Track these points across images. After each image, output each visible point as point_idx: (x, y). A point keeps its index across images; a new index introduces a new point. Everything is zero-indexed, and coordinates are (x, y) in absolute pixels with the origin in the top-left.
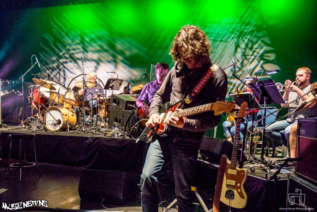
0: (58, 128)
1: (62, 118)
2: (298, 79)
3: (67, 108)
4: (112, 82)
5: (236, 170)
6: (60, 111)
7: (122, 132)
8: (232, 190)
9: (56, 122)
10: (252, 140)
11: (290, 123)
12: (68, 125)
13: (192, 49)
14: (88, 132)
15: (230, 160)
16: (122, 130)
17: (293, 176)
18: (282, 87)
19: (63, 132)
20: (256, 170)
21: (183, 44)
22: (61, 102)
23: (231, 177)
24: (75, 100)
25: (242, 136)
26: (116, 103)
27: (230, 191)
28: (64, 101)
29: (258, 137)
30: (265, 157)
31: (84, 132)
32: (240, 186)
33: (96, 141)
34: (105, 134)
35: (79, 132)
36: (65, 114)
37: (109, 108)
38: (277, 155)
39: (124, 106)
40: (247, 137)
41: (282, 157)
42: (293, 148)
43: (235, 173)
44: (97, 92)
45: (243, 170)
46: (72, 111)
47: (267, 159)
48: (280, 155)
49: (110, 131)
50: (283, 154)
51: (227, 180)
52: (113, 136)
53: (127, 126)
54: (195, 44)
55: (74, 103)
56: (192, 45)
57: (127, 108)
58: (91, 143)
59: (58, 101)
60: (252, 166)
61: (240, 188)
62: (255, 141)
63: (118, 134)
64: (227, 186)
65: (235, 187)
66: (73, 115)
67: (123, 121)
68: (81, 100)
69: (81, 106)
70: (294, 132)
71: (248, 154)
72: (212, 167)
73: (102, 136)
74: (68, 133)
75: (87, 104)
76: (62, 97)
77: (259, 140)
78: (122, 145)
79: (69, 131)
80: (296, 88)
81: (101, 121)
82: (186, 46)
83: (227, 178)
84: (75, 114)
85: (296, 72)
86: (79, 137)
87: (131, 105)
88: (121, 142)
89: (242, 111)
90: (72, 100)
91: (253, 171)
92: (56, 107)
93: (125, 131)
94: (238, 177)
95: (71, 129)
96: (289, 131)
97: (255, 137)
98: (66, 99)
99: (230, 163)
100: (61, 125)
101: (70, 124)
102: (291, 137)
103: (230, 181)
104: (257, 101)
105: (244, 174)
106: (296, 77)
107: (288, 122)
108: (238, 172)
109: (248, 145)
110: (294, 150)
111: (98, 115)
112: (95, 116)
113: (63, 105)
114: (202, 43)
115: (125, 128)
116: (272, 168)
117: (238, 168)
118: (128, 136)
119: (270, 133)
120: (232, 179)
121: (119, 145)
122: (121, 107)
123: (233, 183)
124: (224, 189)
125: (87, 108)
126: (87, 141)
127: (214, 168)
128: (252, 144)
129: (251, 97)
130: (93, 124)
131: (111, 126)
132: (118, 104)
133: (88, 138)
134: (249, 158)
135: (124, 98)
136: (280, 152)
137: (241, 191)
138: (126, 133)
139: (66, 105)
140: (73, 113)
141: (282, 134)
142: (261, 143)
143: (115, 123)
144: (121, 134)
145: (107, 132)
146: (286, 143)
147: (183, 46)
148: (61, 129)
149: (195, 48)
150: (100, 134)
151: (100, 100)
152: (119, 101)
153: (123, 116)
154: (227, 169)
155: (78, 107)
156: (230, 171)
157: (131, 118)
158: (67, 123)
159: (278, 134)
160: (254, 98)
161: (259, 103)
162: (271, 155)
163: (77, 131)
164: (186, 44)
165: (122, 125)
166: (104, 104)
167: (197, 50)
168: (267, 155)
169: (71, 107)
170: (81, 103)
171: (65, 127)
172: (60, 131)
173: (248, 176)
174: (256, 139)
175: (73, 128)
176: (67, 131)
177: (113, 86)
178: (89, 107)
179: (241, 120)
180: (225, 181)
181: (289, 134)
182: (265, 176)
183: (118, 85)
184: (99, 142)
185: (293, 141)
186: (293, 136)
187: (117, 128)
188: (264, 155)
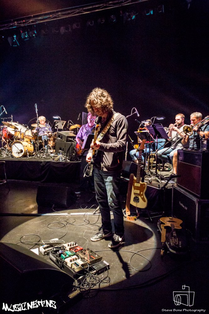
0: (21, 155)
1: (24, 148)
2: (177, 122)
3: (27, 142)
4: (57, 123)
5: (140, 183)
6: (22, 144)
7: (65, 157)
8: (138, 196)
9: (19, 151)
10: (149, 161)
11: (173, 149)
12: (28, 153)
13: (100, 102)
14: (41, 157)
15: (136, 177)
16: (65, 156)
17: (176, 186)
18: (168, 129)
19: (24, 158)
20: (152, 181)
21: (94, 99)
22: (22, 137)
23: (137, 188)
24: (32, 136)
25: (143, 158)
26: (60, 138)
27: (137, 197)
28: (24, 137)
29: (153, 159)
30: (158, 171)
31: (39, 157)
32: (143, 193)
33: (48, 164)
34: (53, 159)
35: (36, 158)
36: (25, 146)
37: (56, 141)
38: (166, 170)
39: (66, 139)
40: (146, 159)
41: (169, 171)
42: (175, 166)
43: (139, 186)
44: (47, 130)
45: (144, 184)
46: (30, 143)
47: (159, 173)
48: (167, 169)
49: (57, 157)
50: (169, 168)
51: (135, 190)
52: (59, 160)
53: (68, 153)
54: (102, 99)
55: (31, 138)
56: (100, 100)
57: (67, 141)
58: (44, 166)
59: (20, 136)
60: (150, 179)
61: (142, 195)
62: (151, 162)
63: (62, 158)
64: (134, 194)
65: (139, 194)
66: (31, 146)
67: (65, 149)
68: (36, 136)
69: (36, 140)
70: (176, 156)
71: (147, 170)
72: (124, 180)
73: (51, 160)
74: (28, 159)
75: (40, 138)
76: (23, 134)
77: (154, 161)
78: (65, 166)
79: (28, 157)
80: (176, 128)
81: (50, 149)
82: (96, 100)
83: (134, 189)
84: (32, 145)
85: (175, 117)
86: (35, 162)
87: (70, 139)
88: (64, 164)
89: (142, 146)
90: (30, 136)
91: (150, 182)
92: (19, 141)
93: (67, 156)
94: (141, 188)
95: (30, 156)
96: (172, 155)
97: (151, 159)
98: (26, 135)
99: (136, 179)
100: (23, 153)
101: (29, 152)
102: (174, 159)
103: (136, 190)
104: (152, 137)
105: (145, 186)
106: (175, 120)
107: (172, 149)
108: (141, 185)
109: (147, 164)
110: (176, 168)
111: (48, 146)
112: (46, 146)
113: (24, 139)
114: (106, 99)
115: (67, 154)
116: (162, 179)
117: (141, 182)
118: (69, 160)
119: (160, 156)
120: (137, 189)
121: (63, 166)
122: (64, 140)
123: (138, 192)
124: (133, 196)
125: (41, 141)
126: (41, 164)
127: (126, 181)
128: (150, 163)
129: (148, 134)
130: (45, 152)
131: (57, 153)
132: (61, 138)
133: (42, 162)
134: (148, 173)
135: (66, 134)
136: (167, 167)
137: (143, 197)
138: (67, 157)
139: (26, 139)
140: (31, 145)
141: (168, 156)
142: (155, 162)
143: (60, 151)
144: (64, 159)
145: (55, 158)
146: (171, 162)
147: (94, 100)
148: (23, 155)
149: (102, 102)
150: (50, 159)
151: (49, 135)
152: (62, 136)
153: (65, 146)
154: (134, 183)
155: (34, 140)
156: (136, 184)
157: (71, 148)
158: (27, 152)
159: (166, 156)
160: (150, 135)
161: (153, 138)
162: (162, 170)
163: (34, 157)
164: (97, 99)
165: (65, 152)
166: (52, 137)
167: (103, 103)
168: (159, 170)
169: (29, 140)
170: (37, 138)
171: (26, 154)
172: (22, 157)
173: (148, 186)
174: (152, 160)
175: (31, 155)
176: (27, 157)
177: (58, 126)
178: (42, 140)
179: (142, 151)
180: (133, 191)
181: (172, 157)
182: (158, 186)
183: (61, 125)
184: (49, 165)
185: (175, 161)
186: (175, 158)
187: (61, 155)
188: (157, 170)
